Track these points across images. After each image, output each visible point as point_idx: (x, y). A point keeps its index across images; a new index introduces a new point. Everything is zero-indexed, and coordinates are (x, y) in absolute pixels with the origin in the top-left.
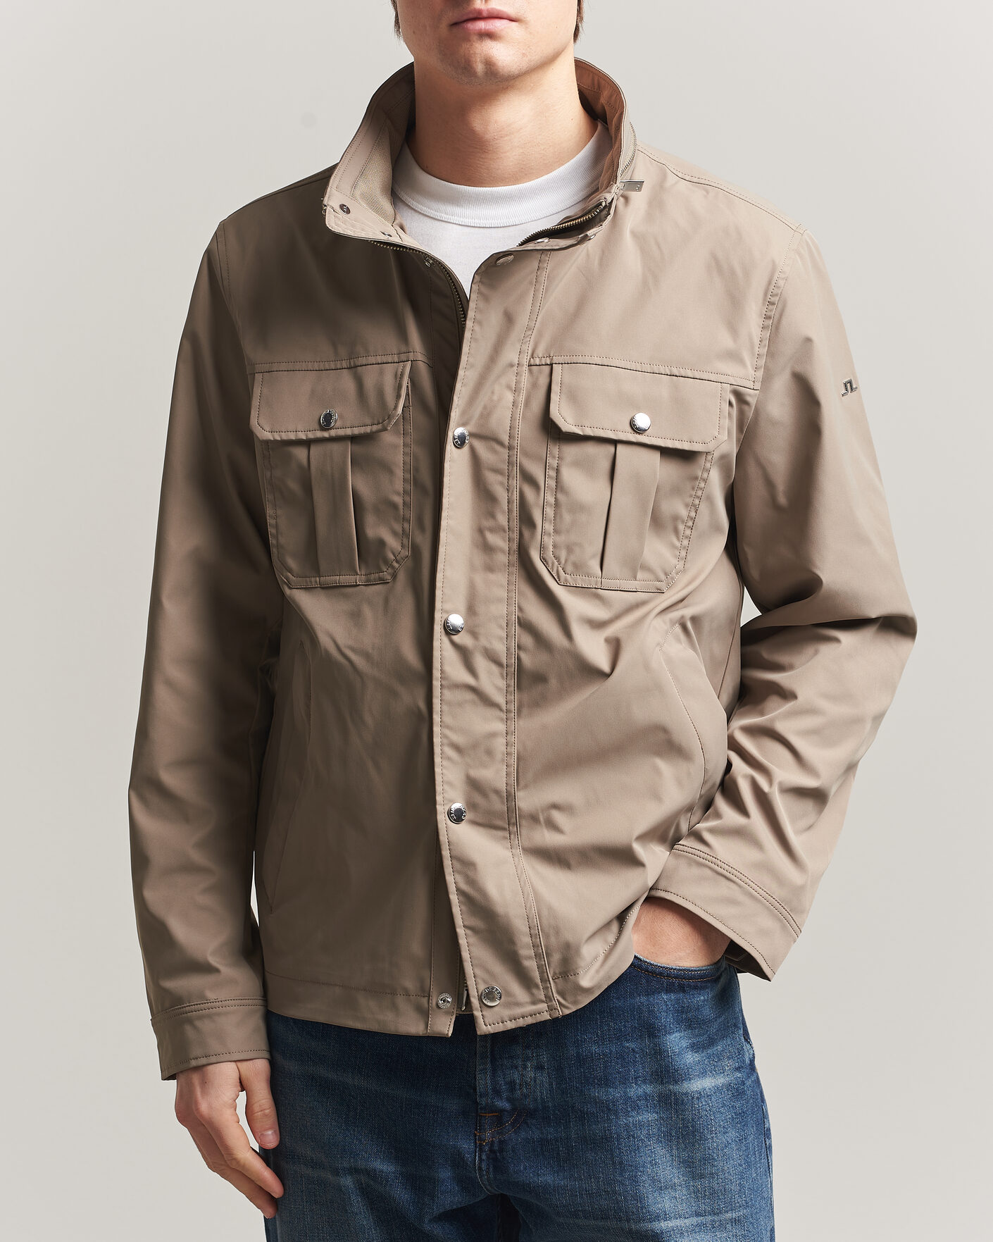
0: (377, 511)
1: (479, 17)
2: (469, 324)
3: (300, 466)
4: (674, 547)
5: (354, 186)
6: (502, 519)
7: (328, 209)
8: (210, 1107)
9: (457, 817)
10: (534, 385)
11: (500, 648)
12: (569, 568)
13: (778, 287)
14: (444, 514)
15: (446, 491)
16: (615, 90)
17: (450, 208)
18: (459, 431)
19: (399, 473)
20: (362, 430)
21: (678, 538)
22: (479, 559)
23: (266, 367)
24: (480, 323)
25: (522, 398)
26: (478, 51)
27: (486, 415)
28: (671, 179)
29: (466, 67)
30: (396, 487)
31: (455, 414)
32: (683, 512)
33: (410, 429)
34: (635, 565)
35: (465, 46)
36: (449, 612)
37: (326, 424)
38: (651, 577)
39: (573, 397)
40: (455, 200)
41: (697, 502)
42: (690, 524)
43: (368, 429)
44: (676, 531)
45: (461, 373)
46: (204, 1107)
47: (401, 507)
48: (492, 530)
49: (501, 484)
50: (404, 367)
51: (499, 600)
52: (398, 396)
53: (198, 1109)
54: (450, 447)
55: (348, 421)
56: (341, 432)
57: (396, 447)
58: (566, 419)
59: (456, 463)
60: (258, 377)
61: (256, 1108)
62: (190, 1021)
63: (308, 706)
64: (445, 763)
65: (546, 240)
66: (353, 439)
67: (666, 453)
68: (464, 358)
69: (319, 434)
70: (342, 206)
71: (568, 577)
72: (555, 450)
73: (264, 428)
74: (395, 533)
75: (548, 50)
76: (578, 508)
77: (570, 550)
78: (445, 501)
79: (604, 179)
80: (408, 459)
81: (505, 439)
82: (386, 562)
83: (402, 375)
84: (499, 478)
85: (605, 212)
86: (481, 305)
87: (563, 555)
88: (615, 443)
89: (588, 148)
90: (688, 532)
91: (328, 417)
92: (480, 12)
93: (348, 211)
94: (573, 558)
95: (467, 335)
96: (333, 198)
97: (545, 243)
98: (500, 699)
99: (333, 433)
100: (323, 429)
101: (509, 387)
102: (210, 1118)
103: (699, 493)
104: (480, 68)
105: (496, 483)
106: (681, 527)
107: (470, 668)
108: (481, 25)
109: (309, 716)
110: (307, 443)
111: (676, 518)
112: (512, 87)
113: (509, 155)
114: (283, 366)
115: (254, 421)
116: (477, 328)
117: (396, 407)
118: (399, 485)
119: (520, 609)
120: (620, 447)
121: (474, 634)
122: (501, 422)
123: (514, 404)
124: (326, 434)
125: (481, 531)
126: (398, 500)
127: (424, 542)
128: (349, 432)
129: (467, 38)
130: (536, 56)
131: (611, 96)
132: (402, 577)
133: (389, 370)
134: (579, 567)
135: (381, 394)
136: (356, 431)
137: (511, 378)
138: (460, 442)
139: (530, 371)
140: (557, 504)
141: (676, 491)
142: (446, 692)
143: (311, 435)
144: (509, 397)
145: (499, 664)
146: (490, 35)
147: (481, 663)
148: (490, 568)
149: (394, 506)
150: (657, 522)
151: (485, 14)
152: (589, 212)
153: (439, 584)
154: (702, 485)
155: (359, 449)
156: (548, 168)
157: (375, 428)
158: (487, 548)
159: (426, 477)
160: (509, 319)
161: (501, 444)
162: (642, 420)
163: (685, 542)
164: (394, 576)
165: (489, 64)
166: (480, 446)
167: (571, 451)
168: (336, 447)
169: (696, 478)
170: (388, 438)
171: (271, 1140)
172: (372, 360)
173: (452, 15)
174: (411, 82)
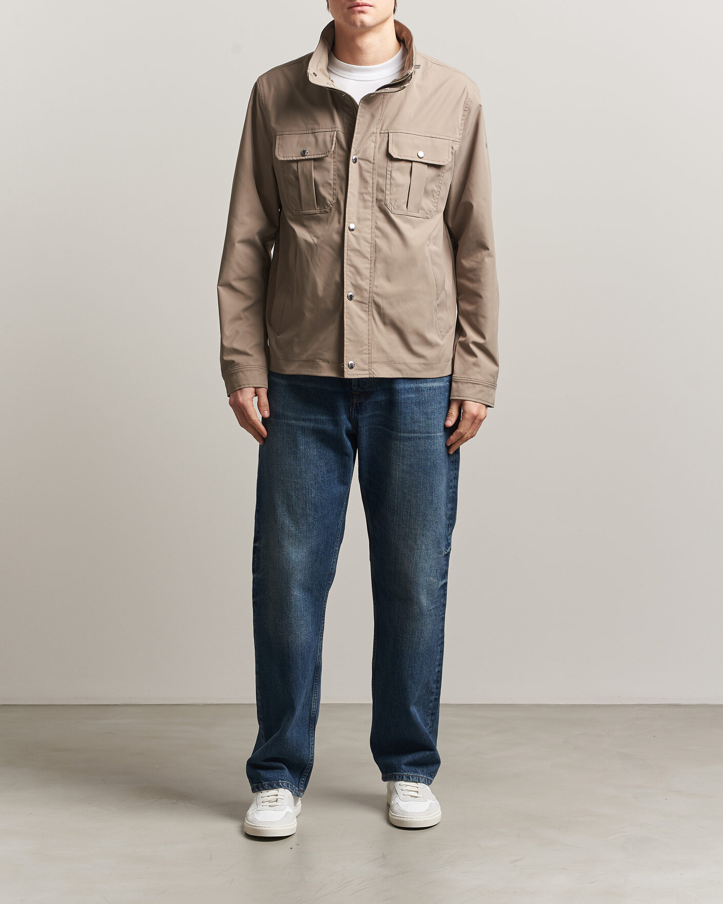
0: (323, 186)
1: (358, 5)
2: (358, 117)
3: (294, 170)
4: (433, 202)
5: (317, 66)
6: (370, 190)
7: (310, 75)
8: (243, 400)
9: (351, 298)
10: (382, 141)
11: (369, 237)
12: (396, 208)
13: (468, 105)
14: (349, 187)
15: (350, 178)
16: (408, 32)
17: (349, 73)
18: (354, 157)
19: (332, 172)
20: (318, 156)
21: (434, 199)
22: (361, 204)
23: (280, 133)
24: (362, 117)
25: (378, 145)
26: (358, 18)
27: (365, 151)
28: (430, 64)
29: (354, 24)
30: (331, 177)
31: (353, 150)
32: (436, 189)
33: (336, 156)
34: (419, 208)
35: (354, 16)
36: (350, 223)
37: (303, 153)
38: (425, 213)
39: (397, 145)
40: (349, 70)
41: (440, 185)
42: (438, 193)
43: (320, 156)
44: (433, 196)
45: (355, 135)
46: (241, 399)
47: (332, 185)
48: (366, 193)
49: (370, 177)
50: (334, 133)
51: (368, 219)
52: (332, 144)
53: (238, 400)
54: (351, 162)
55: (311, 153)
56: (310, 157)
57: (330, 163)
58: (394, 153)
59: (353, 168)
60: (278, 137)
61: (262, 402)
62: (242, 372)
63: (296, 258)
64: (347, 278)
65: (388, 88)
66: (315, 160)
67: (429, 165)
68: (356, 130)
69: (301, 158)
70: (314, 73)
71: (395, 211)
72: (390, 164)
73: (280, 156)
74: (330, 194)
75: (384, 17)
76: (398, 185)
77: (396, 201)
78: (349, 182)
79: (406, 65)
80: (335, 167)
81: (372, 161)
82: (327, 205)
83: (333, 136)
84: (369, 174)
85: (410, 77)
86: (362, 110)
87: (393, 203)
88: (411, 162)
89: (400, 52)
90: (438, 197)
91: (304, 151)
92: (359, 3)
93: (316, 76)
94: (396, 204)
95: (357, 121)
96: (311, 69)
97: (388, 89)
98: (369, 256)
99: (306, 157)
100: (303, 156)
101: (373, 141)
102: (243, 404)
103: (441, 182)
104: (359, 24)
105: (368, 176)
106: (435, 195)
107: (359, 243)
108: (359, 8)
109: (296, 262)
110: (297, 161)
111: (433, 191)
112: (371, 30)
113: (370, 55)
114: (287, 133)
115: (277, 153)
116: (361, 119)
117: (331, 148)
118: (332, 177)
119: (376, 223)
120: (413, 163)
121: (359, 231)
122: (370, 154)
123: (375, 147)
124: (304, 158)
125: (361, 194)
126: (331, 182)
127: (341, 198)
128: (313, 157)
129: (354, 13)
130: (379, 19)
131: (407, 33)
132: (333, 209)
133: (328, 134)
134: (399, 207)
135: (325, 143)
136: (316, 157)
137: (373, 138)
138: (355, 161)
139: (380, 135)
140: (391, 184)
141: (433, 180)
142: (349, 252)
143: (298, 158)
144: (373, 145)
145: (368, 242)
146: (362, 12)
147: (362, 242)
148: (365, 207)
149: (330, 184)
150: (426, 192)
151: (361, 4)
152: (404, 77)
153: (347, 212)
154: (442, 178)
155: (317, 164)
156: (385, 60)
157: (323, 156)
158: (364, 200)
159: (343, 173)
160: (373, 116)
161: (370, 162)
162: (421, 154)
163: (437, 200)
164: (331, 210)
165: (362, 22)
166: (362, 162)
167: (396, 164)
168: (308, 163)
169: (440, 176)
170: (328, 159)
171: (267, 414)
172: (321, 130)
173: (349, 4)
174: (334, 27)
